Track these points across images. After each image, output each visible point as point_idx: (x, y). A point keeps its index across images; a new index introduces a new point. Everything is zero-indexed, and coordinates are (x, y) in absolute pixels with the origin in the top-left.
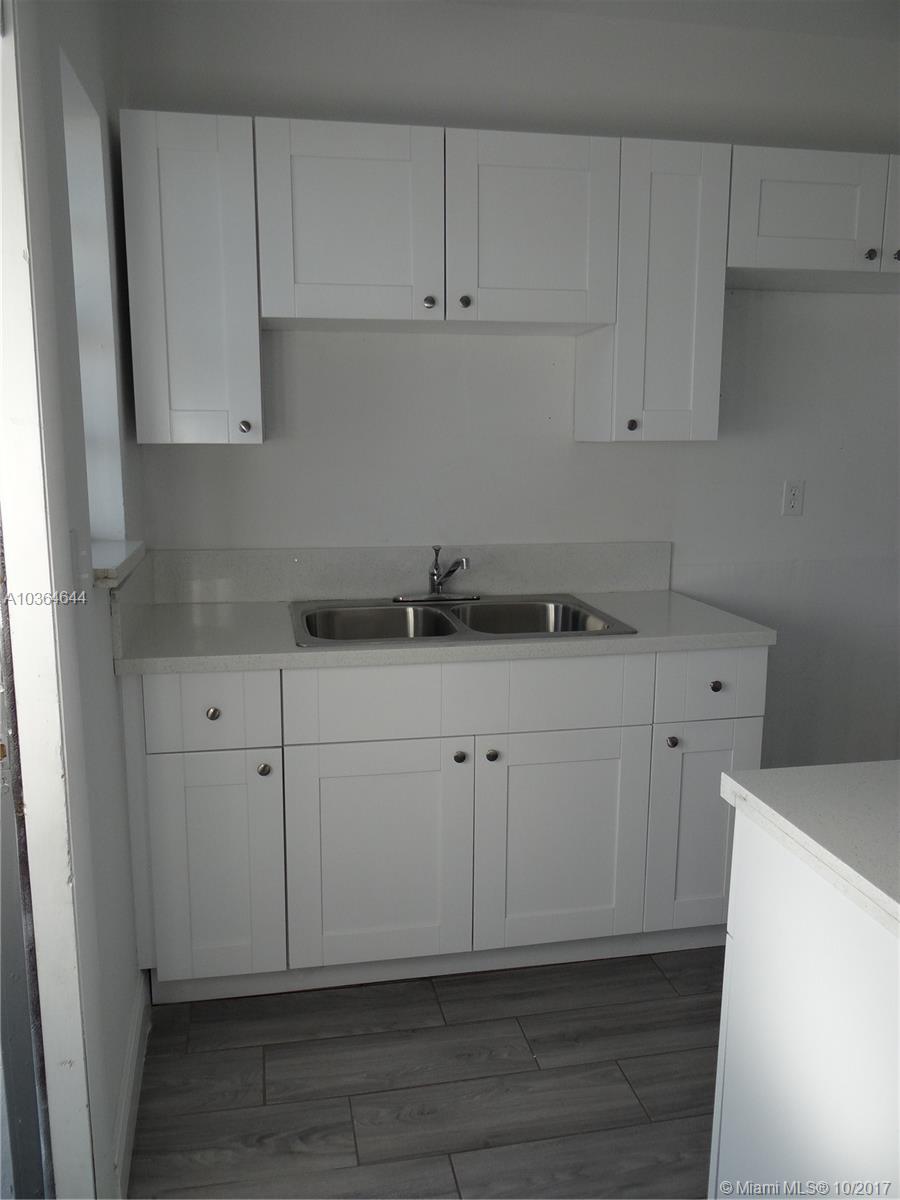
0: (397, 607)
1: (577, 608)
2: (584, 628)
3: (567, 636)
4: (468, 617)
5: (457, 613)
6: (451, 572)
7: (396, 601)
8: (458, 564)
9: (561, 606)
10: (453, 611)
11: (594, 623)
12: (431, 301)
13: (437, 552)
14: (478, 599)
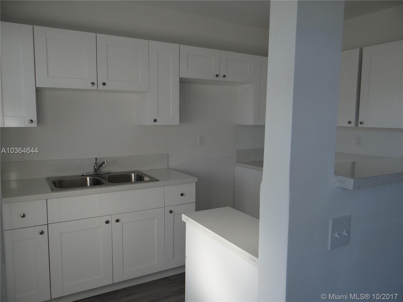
0: (83, 177)
1: (141, 175)
2: (143, 180)
3: (138, 183)
4: (107, 179)
5: (103, 178)
6: (101, 166)
7: (83, 175)
8: (104, 163)
9: (136, 174)
10: (102, 177)
11: (146, 179)
12: (93, 84)
13: (96, 159)
14: (110, 173)
